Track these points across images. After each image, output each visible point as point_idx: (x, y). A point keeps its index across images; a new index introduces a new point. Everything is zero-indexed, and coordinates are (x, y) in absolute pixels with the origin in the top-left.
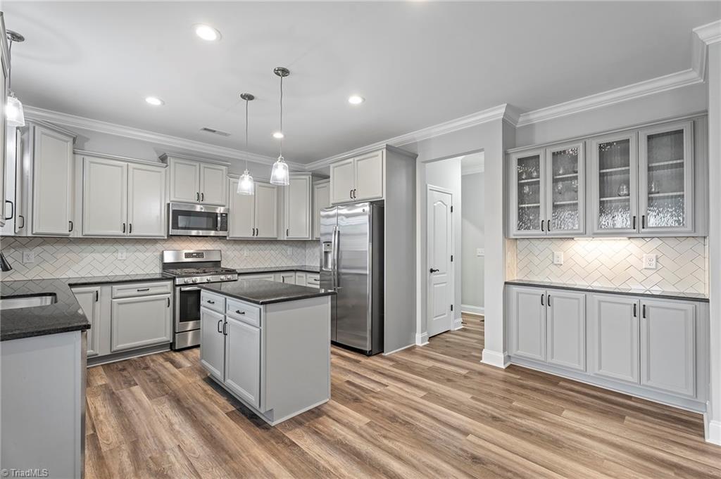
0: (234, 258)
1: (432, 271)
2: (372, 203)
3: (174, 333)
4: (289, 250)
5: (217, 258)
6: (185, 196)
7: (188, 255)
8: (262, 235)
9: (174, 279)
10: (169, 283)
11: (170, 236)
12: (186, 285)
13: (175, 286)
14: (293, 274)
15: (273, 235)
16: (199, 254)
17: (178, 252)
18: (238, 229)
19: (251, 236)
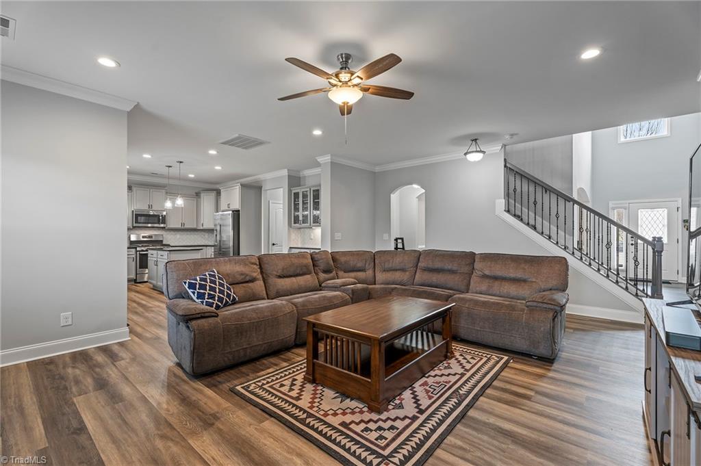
0: (171, 239)
1: (274, 244)
2: (233, 211)
3: (137, 274)
4: (206, 235)
5: (161, 239)
6: (141, 206)
7: (143, 237)
8: (187, 226)
9: (136, 248)
10: (134, 250)
11: (134, 227)
12: (143, 251)
13: (137, 251)
14: (205, 248)
15: (195, 226)
16: (150, 237)
17: (138, 236)
18: (172, 223)
19: (180, 226)
